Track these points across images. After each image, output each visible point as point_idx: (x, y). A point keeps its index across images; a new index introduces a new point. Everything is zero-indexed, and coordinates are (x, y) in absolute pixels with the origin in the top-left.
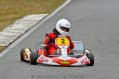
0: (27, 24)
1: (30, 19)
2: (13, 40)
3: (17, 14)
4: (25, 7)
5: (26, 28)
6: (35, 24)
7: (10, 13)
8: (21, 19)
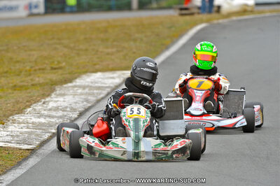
0: (83, 97)
1: (90, 84)
2: (50, 135)
3: (60, 72)
4: (78, 54)
5: (81, 105)
6: (102, 96)
7: (43, 69)
8: (70, 85)
